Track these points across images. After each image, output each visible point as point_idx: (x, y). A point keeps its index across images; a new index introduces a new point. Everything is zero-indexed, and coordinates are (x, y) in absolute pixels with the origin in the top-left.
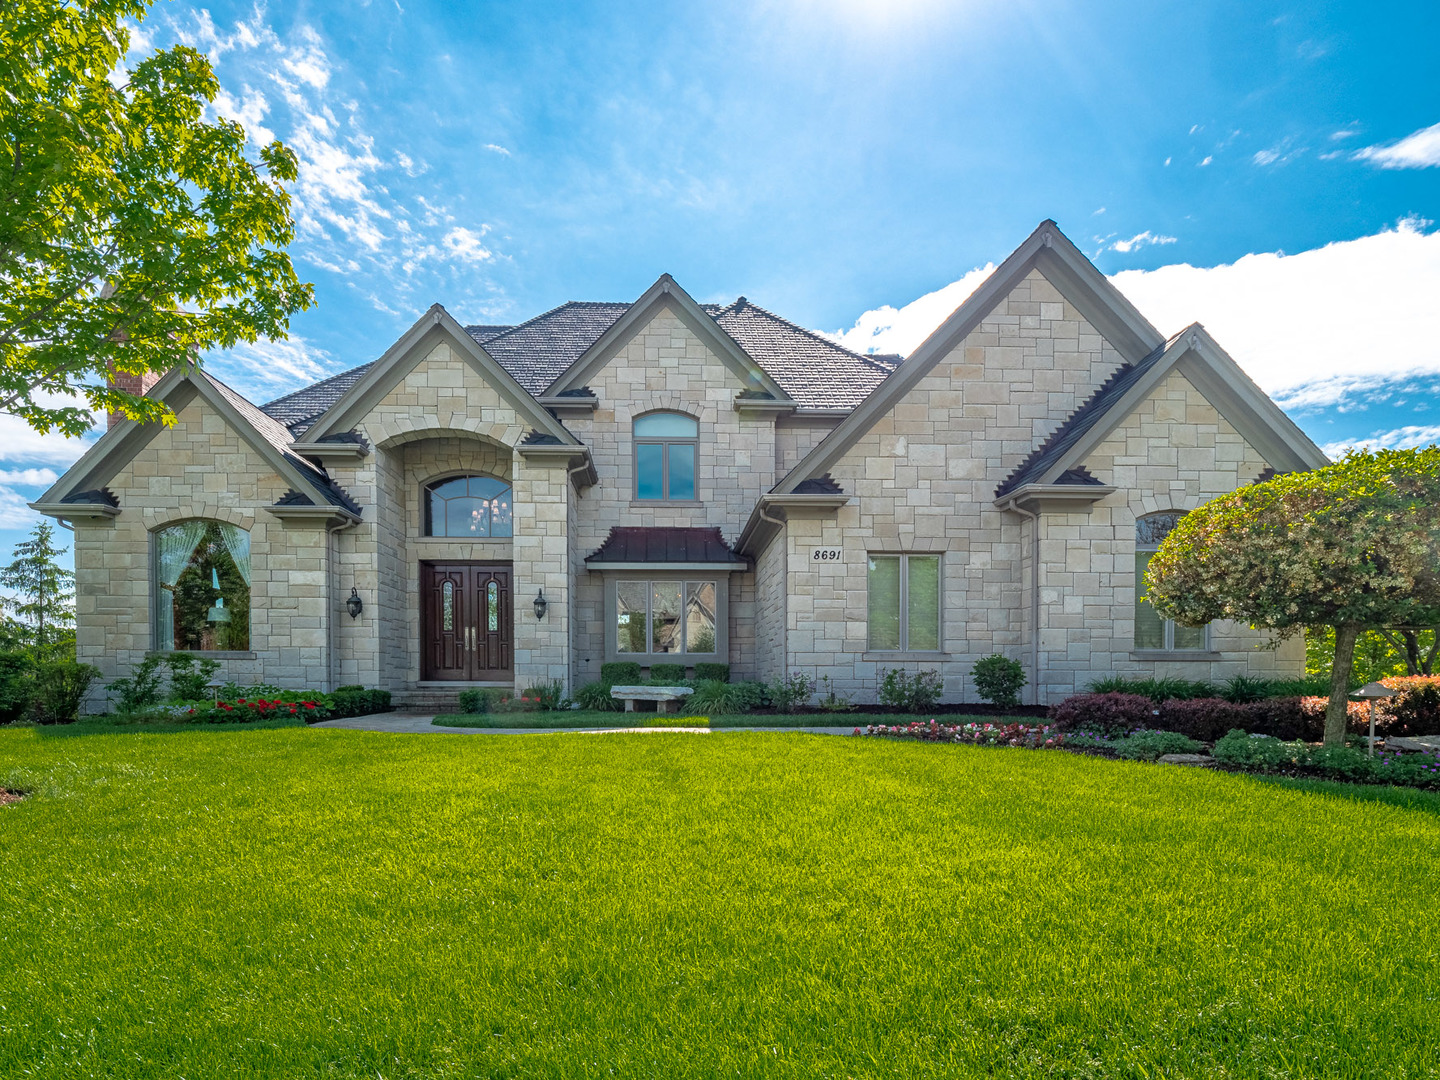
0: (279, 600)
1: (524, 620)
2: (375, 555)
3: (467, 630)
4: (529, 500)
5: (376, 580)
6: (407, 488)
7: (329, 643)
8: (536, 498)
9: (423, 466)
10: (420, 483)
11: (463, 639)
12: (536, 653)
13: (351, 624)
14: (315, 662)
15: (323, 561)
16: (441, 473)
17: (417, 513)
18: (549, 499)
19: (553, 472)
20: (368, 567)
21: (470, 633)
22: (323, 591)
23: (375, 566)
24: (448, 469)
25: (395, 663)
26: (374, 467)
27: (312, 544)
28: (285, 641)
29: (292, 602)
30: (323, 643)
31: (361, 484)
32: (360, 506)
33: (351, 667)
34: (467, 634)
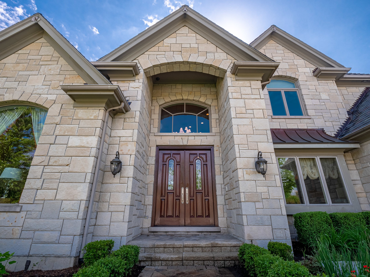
0: (56, 159)
1: (247, 177)
2: (136, 131)
3: (183, 190)
4: (240, 97)
5: (135, 148)
6: (153, 108)
7: (89, 196)
8: (243, 96)
9: (162, 98)
10: (160, 106)
11: (180, 196)
12: (259, 205)
13: (111, 181)
14: (74, 215)
15: (98, 129)
16: (172, 101)
17: (157, 120)
18: (253, 97)
19: (253, 82)
20: (130, 139)
21: (185, 192)
22: (94, 152)
23: (135, 138)
24: (175, 99)
25: (138, 214)
26: (141, 80)
27: (92, 118)
28: (50, 194)
29: (65, 160)
30: (84, 196)
31: (133, 89)
32: (130, 101)
33: (104, 218)
34: (183, 192)
